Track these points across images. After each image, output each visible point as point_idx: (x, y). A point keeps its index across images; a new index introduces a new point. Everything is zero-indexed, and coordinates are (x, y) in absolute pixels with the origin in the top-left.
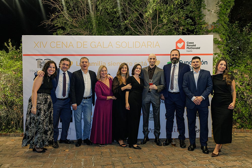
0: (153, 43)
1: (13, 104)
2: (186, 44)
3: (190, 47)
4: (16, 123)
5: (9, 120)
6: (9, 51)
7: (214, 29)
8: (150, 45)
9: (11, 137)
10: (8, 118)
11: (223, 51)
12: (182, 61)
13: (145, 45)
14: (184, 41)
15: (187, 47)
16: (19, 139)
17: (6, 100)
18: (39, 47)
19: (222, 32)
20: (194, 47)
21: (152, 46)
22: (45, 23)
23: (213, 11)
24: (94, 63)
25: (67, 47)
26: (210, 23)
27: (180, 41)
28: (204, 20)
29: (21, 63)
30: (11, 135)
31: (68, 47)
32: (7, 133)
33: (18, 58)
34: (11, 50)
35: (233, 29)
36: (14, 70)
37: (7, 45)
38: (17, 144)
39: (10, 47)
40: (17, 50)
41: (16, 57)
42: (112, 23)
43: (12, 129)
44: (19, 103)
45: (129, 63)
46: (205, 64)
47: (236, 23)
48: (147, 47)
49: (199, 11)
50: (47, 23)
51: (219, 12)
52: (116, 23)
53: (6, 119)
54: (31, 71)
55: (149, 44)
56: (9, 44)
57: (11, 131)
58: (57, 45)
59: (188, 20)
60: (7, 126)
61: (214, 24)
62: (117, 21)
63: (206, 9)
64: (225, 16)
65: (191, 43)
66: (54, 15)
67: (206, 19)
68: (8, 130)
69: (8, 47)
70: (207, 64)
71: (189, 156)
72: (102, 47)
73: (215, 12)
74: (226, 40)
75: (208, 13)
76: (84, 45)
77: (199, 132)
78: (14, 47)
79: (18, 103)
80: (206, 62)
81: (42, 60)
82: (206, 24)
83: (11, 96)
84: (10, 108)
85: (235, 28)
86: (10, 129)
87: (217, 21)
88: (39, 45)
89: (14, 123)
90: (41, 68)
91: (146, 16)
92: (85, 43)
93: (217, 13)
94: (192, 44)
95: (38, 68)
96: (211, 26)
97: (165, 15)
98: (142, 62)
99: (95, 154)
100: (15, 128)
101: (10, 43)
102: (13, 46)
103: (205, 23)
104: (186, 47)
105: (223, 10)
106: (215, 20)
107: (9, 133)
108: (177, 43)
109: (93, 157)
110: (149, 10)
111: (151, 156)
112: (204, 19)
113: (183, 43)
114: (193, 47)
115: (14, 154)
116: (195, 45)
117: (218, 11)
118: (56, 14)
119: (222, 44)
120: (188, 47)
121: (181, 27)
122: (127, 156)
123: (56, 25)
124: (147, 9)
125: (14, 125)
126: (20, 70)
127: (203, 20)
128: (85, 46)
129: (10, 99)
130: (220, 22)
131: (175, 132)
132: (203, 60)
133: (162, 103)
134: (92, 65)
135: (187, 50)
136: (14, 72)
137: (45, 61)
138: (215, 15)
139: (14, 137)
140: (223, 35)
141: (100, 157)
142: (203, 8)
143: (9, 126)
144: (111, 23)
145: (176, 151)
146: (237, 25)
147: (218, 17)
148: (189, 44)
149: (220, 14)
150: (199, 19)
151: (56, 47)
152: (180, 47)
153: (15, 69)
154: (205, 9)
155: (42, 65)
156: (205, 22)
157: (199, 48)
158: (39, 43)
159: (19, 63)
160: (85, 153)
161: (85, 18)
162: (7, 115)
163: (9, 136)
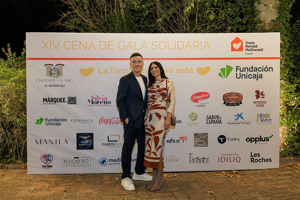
0: (201, 42)
1: (12, 126)
2: (244, 45)
3: (250, 48)
4: (16, 151)
5: (6, 147)
6: (7, 58)
7: (273, 28)
8: (197, 46)
9: (10, 170)
10: (5, 145)
11: (286, 56)
12: (240, 67)
13: (191, 46)
14: (242, 40)
15: (246, 49)
16: (21, 173)
17: (4, 121)
18: (49, 48)
19: (284, 32)
20: (255, 48)
21: (200, 47)
22: (54, 24)
23: (271, 6)
24: (122, 70)
25: (86, 49)
26: (268, 21)
27: (237, 40)
28: (259, 18)
29: (24, 72)
30: (9, 167)
31: (88, 48)
32: (4, 164)
33: (19, 66)
34: (10, 57)
35: (293, 30)
36: (14, 81)
37: (5, 51)
38: (17, 179)
39: (8, 53)
40: (18, 57)
41: (16, 65)
42: (139, 25)
43: (11, 158)
44: (21, 124)
45: (169, 70)
46: (269, 71)
47: (297, 23)
48: (193, 48)
49: (252, 6)
50: (56, 24)
51: (279, 7)
52: (143, 25)
53: (3, 146)
54: (38, 81)
55: (196, 44)
56: (8, 49)
57: (10, 161)
58: (73, 45)
59: (237, 19)
60: (3, 156)
61: (273, 22)
62: (144, 23)
63: (262, 3)
64: (286, 12)
65: (251, 43)
66: (65, 15)
67: (261, 16)
68: (5, 161)
69: (6, 53)
70: (272, 71)
71: (258, 195)
72: (134, 48)
73: (273, 7)
74: (288, 42)
75: (265, 8)
76: (109, 45)
77: (262, 162)
78: (15, 53)
79: (19, 124)
80: (271, 69)
81: (53, 65)
82: (263, 23)
83: (11, 114)
84: (9, 132)
85: (296, 29)
86: (8, 159)
87: (277, 18)
88: (48, 45)
89: (13, 151)
90: (51, 76)
91: (187, 12)
92: (110, 43)
93: (277, 8)
94: (252, 45)
95: (47, 76)
96: (269, 25)
97: (211, 10)
98: (187, 68)
99: (127, 193)
100: (16, 158)
101: (10, 48)
102: (12, 52)
103: (260, 22)
104: (244, 48)
105: (284, 4)
106: (275, 17)
107: (7, 164)
108: (232, 43)
109: (126, 197)
110: (190, 4)
111: (205, 196)
112: (259, 16)
113: (240, 44)
114: (253, 48)
115: (14, 194)
116: (257, 46)
117: (277, 6)
118: (68, 12)
119: (284, 48)
120: (248, 49)
121: (229, 27)
122: (172, 195)
123: (68, 27)
124: (188, 3)
125: (13, 153)
126: (23, 81)
127: (257, 18)
128: (110, 47)
129: (9, 119)
130: (281, 20)
131: (230, 161)
132: (266, 66)
133: (214, 123)
134: (120, 73)
135: (246, 52)
136: (14, 84)
137: (56, 67)
138: (274, 10)
139: (14, 170)
140: (285, 36)
141: (136, 197)
142: (258, 3)
143: (7, 155)
144: (137, 25)
145: (238, 188)
146: (297, 26)
147: (277, 13)
148: (248, 45)
149: (280, 9)
150: (252, 16)
151: (72, 48)
152: (237, 49)
153: (16, 78)
154: (260, 3)
155: (52, 72)
156: (261, 20)
157: (262, 50)
158: (49, 42)
159: (21, 72)
160: (113, 192)
161: (104, 18)
162: (3, 141)
163: (7, 168)
